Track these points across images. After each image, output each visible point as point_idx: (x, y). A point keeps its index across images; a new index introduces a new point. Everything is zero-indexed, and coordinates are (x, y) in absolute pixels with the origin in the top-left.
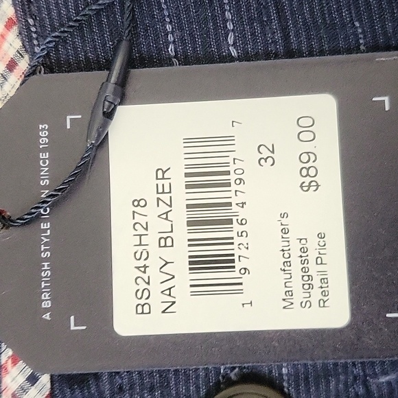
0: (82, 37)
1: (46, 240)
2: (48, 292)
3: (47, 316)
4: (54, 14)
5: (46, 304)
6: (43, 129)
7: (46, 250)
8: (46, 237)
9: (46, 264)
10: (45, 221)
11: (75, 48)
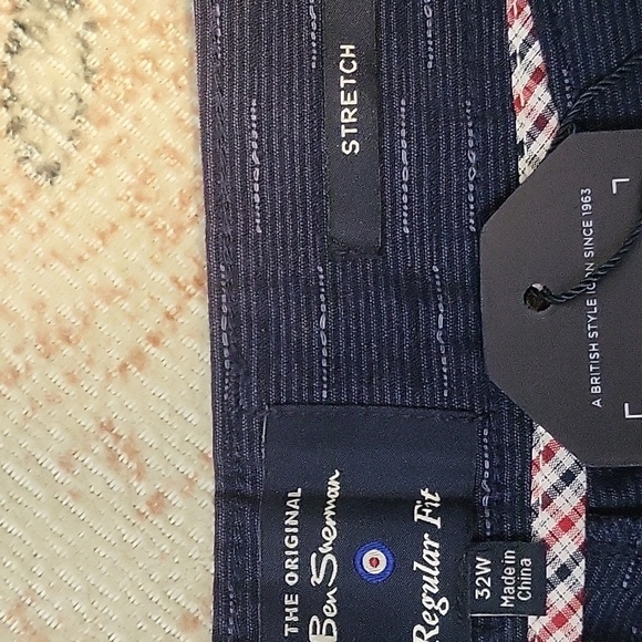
0: (624, 89)
1: (592, 319)
2: (597, 376)
3: (597, 403)
4: (592, 63)
5: (596, 390)
6: (585, 195)
7: (592, 330)
8: (592, 315)
9: (594, 345)
10: (592, 297)
11: (614, 103)
